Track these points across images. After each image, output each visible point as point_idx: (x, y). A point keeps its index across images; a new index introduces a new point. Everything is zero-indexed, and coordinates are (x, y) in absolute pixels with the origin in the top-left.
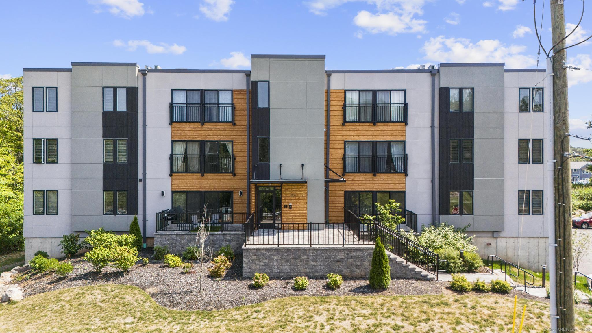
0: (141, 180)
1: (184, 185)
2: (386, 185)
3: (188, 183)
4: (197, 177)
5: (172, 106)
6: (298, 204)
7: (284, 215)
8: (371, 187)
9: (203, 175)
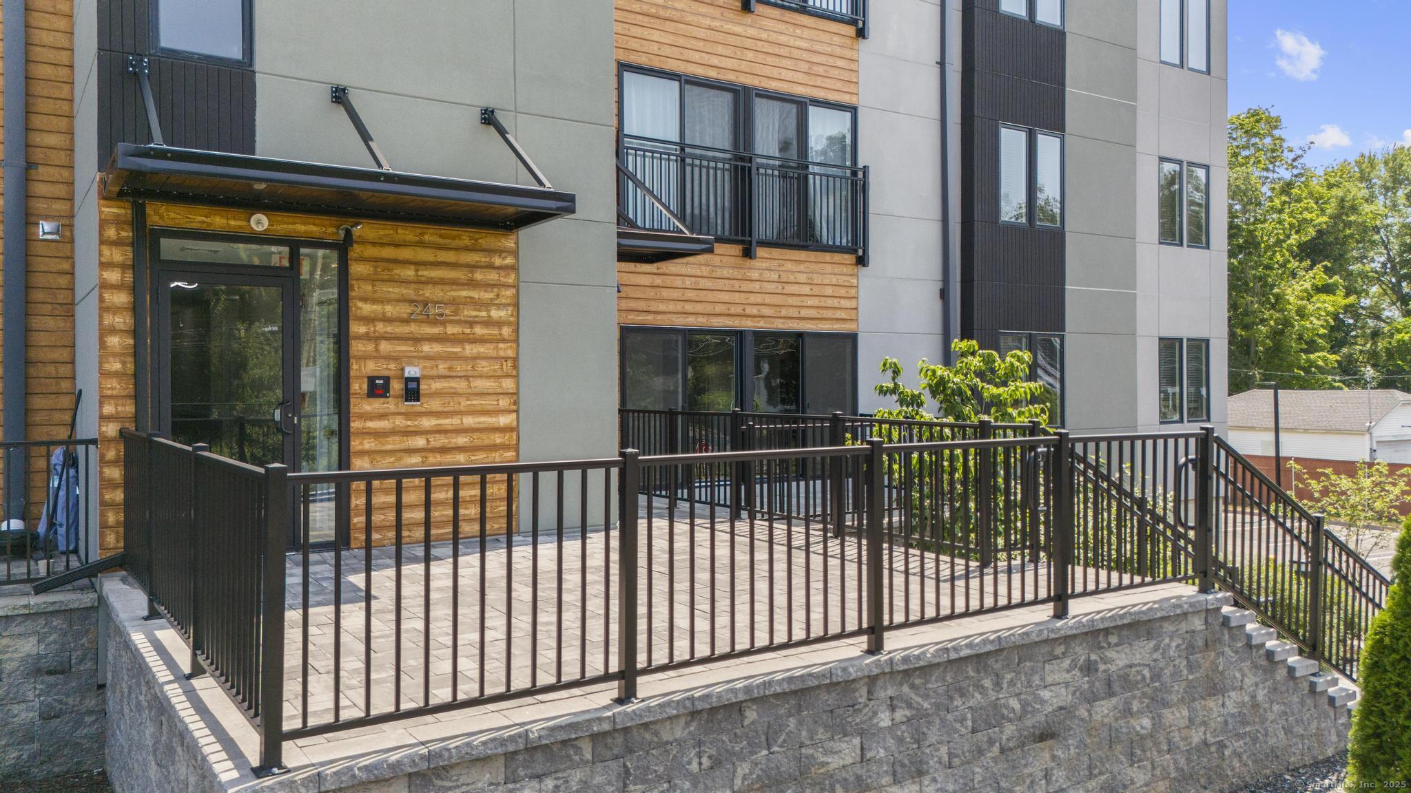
2: (791, 301)
6: (460, 368)
8: (733, 310)
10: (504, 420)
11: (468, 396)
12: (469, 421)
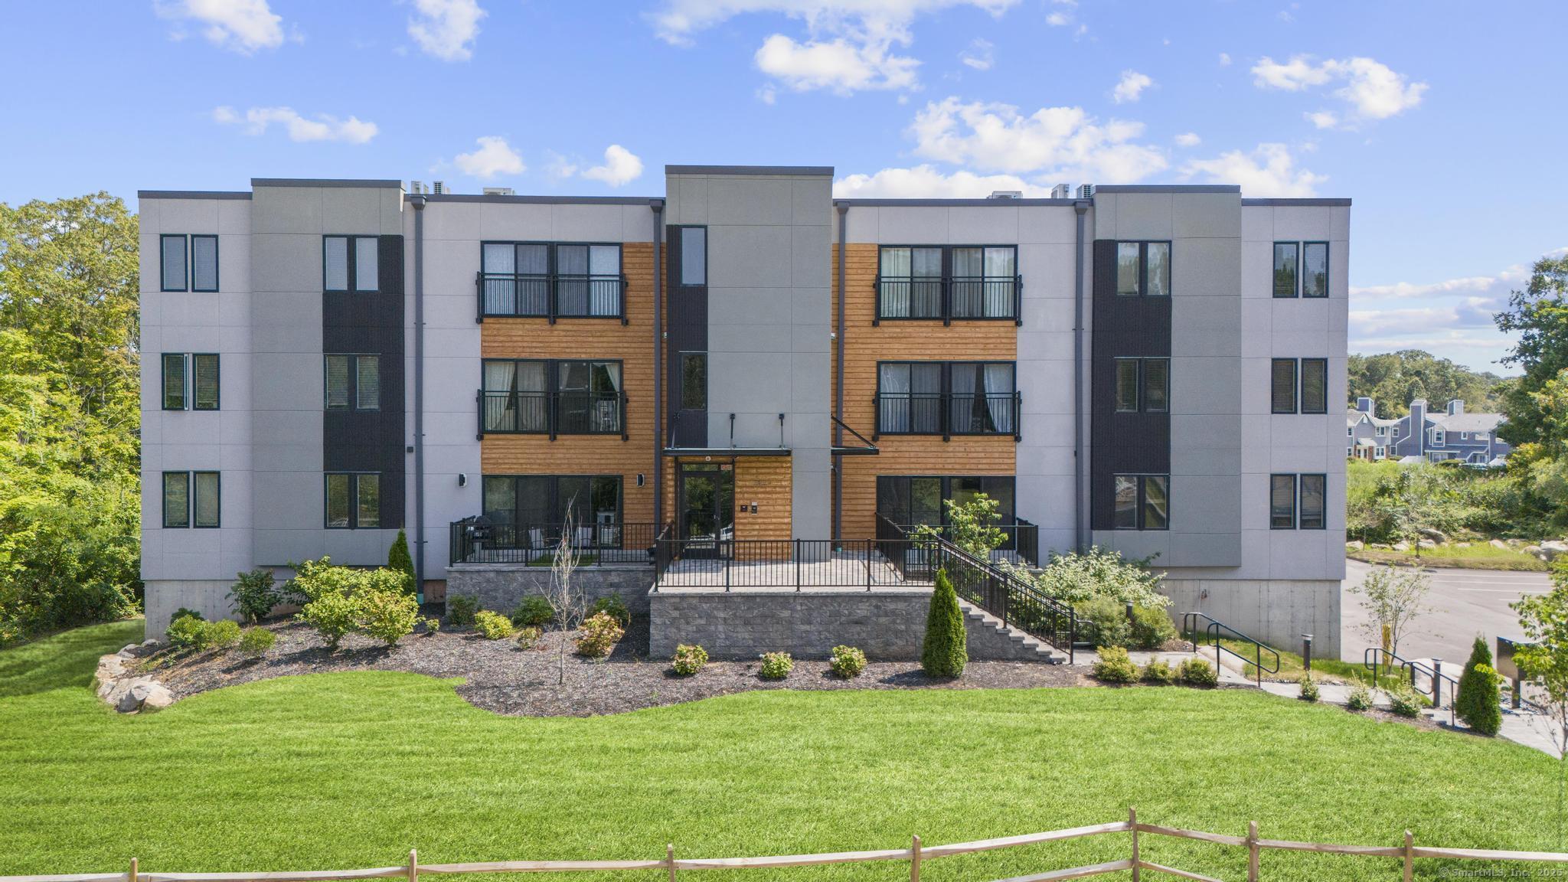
0: (410, 450)
1: (510, 461)
2: (972, 461)
3: (519, 456)
4: (539, 442)
5: (481, 279)
6: (771, 502)
7: (741, 527)
8: (937, 467)
9: (553, 439)
10: (786, 520)
11: (774, 512)
12: (774, 520)
